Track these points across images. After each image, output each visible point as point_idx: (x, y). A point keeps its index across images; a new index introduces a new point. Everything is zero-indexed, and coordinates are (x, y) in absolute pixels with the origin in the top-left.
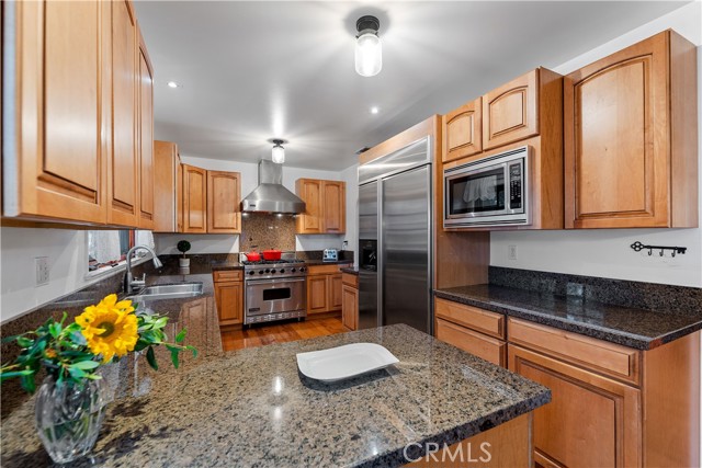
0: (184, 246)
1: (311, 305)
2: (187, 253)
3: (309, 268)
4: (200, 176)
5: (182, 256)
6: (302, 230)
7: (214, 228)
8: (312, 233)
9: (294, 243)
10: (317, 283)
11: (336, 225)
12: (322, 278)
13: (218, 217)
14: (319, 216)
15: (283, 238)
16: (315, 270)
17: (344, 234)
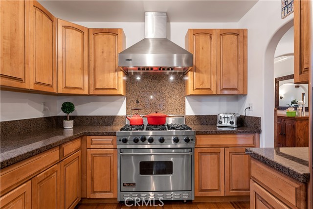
0: (68, 107)
1: (200, 185)
2: (70, 114)
3: (198, 137)
4: (80, 34)
5: (65, 118)
6: (190, 91)
7: (96, 89)
8: (203, 95)
9: (183, 106)
10: (208, 157)
11: (234, 83)
12: (215, 151)
13: (99, 77)
14: (211, 73)
15: (171, 100)
16: (205, 141)
17: (244, 95)
